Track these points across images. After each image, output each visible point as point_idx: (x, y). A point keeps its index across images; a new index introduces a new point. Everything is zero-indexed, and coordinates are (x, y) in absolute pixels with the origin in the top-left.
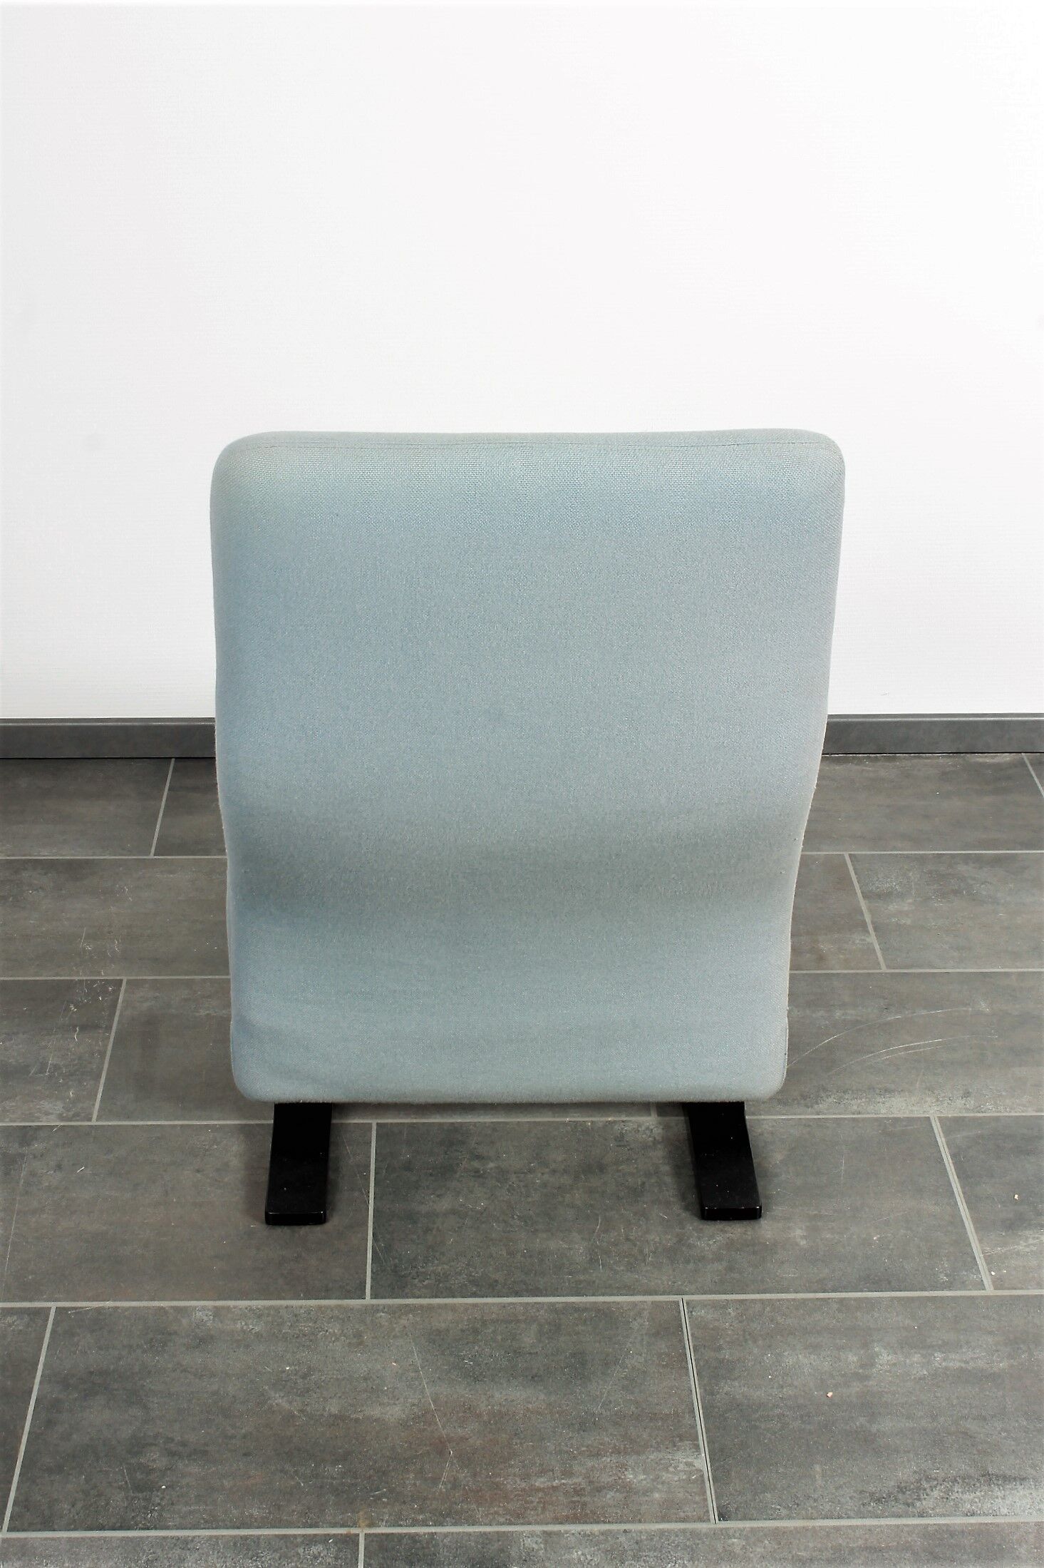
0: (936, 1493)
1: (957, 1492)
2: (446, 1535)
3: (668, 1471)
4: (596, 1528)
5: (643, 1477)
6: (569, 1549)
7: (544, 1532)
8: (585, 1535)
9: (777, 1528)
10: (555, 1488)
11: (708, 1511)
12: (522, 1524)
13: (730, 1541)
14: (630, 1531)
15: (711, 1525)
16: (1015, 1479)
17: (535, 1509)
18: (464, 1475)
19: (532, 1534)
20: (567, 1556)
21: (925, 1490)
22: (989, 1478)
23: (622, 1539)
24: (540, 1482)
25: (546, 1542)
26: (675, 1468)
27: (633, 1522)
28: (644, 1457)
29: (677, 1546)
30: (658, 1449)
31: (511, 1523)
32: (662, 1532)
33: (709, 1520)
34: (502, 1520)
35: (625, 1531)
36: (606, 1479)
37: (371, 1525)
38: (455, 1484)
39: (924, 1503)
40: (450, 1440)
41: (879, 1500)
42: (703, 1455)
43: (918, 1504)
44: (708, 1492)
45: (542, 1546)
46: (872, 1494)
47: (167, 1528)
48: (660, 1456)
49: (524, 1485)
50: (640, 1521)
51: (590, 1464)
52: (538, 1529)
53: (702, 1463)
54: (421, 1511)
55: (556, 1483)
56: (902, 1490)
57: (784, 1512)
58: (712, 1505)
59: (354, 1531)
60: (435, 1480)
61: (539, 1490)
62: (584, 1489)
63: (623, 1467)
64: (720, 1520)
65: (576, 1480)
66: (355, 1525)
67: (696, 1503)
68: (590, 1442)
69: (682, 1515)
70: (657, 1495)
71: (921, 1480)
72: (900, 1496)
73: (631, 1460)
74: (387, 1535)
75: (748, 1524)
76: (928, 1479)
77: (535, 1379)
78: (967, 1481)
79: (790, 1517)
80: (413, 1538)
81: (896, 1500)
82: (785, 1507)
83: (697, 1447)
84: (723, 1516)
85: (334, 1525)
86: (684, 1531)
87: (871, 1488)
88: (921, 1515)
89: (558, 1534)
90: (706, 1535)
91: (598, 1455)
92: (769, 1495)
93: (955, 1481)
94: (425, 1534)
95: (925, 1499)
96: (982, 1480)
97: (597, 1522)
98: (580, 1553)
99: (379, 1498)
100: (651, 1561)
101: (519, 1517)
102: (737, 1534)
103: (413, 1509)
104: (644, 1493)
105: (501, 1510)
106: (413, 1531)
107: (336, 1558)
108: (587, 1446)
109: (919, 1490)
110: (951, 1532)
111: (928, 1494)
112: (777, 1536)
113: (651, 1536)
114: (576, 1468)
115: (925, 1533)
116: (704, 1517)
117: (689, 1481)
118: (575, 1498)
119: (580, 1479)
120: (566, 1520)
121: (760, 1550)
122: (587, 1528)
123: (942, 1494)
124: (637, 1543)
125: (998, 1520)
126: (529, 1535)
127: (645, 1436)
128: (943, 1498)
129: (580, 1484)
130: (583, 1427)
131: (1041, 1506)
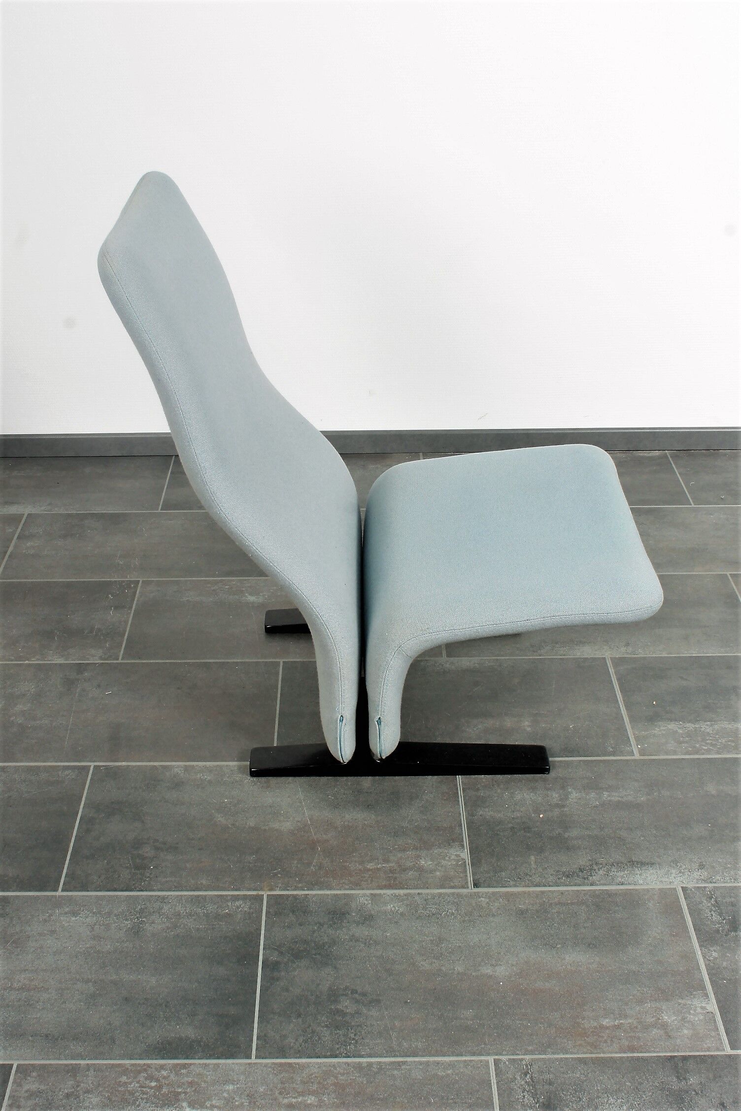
0: (601, 872)
1: (614, 872)
2: (315, 895)
3: (444, 859)
4: (401, 892)
5: (430, 863)
6: (386, 904)
7: (372, 894)
8: (395, 896)
9: (508, 892)
10: (379, 870)
11: (467, 882)
12: (358, 890)
13: (480, 899)
14: (422, 894)
15: (469, 891)
16: (647, 864)
17: (366, 881)
18: (325, 863)
19: (364, 895)
20: (384, 909)
21: (595, 870)
22: (632, 864)
23: (417, 899)
24: (369, 867)
25: (372, 900)
26: (450, 857)
27: (423, 888)
28: (432, 852)
29: (448, 902)
30: (440, 847)
31: (352, 890)
32: (440, 895)
33: (468, 887)
34: (347, 887)
35: (419, 894)
36: (409, 864)
37: (271, 890)
38: (321, 867)
39: (594, 878)
40: (318, 841)
41: (568, 876)
42: (466, 849)
43: (590, 878)
44: (468, 871)
45: (370, 902)
46: (564, 874)
47: (154, 890)
48: (441, 850)
49: (360, 868)
50: (428, 888)
51: (399, 855)
52: (368, 892)
53: (465, 855)
54: (300, 881)
55: (380, 866)
56: (581, 870)
57: (512, 883)
58: (470, 878)
59: (261, 892)
60: (308, 865)
61: (369, 870)
62: (396, 870)
63: (419, 857)
64: (474, 887)
65: (391, 864)
66: (262, 889)
67: (461, 878)
68: (400, 843)
69: (452, 884)
70: (438, 873)
71: (593, 864)
72: (580, 873)
73: (424, 853)
74: (281, 895)
75: (491, 890)
76: (597, 864)
77: (368, 806)
78: (620, 865)
79: (515, 886)
80: (295, 896)
81: (578, 876)
82: (512, 880)
83: (463, 846)
84: (476, 885)
85: (250, 889)
86: (453, 894)
87: (564, 869)
88: (591, 885)
89: (380, 895)
90: (466, 896)
91: (404, 850)
92: (504, 874)
93: (612, 865)
94: (302, 895)
95: (594, 875)
96: (628, 864)
97: (402, 888)
98: (392, 906)
99: (276, 874)
100: (434, 911)
101: (357, 885)
102: (484, 896)
103: (296, 880)
104: (431, 872)
105: (347, 882)
106: (295, 893)
107: (250, 908)
108: (399, 845)
109: (591, 870)
110: (609, 894)
111: (596, 873)
112: (506, 895)
113: (434, 897)
114: (392, 858)
115: (594, 895)
116: (466, 886)
117: (456, 865)
118: (390, 875)
119: (393, 864)
120: (384, 887)
121: (497, 904)
122: (397, 892)
123: (604, 873)
124: (426, 900)
125: (637, 887)
126: (362, 896)
127: (433, 840)
128: (605, 875)
129: (393, 867)
130: (396, 834)
131: (663, 879)
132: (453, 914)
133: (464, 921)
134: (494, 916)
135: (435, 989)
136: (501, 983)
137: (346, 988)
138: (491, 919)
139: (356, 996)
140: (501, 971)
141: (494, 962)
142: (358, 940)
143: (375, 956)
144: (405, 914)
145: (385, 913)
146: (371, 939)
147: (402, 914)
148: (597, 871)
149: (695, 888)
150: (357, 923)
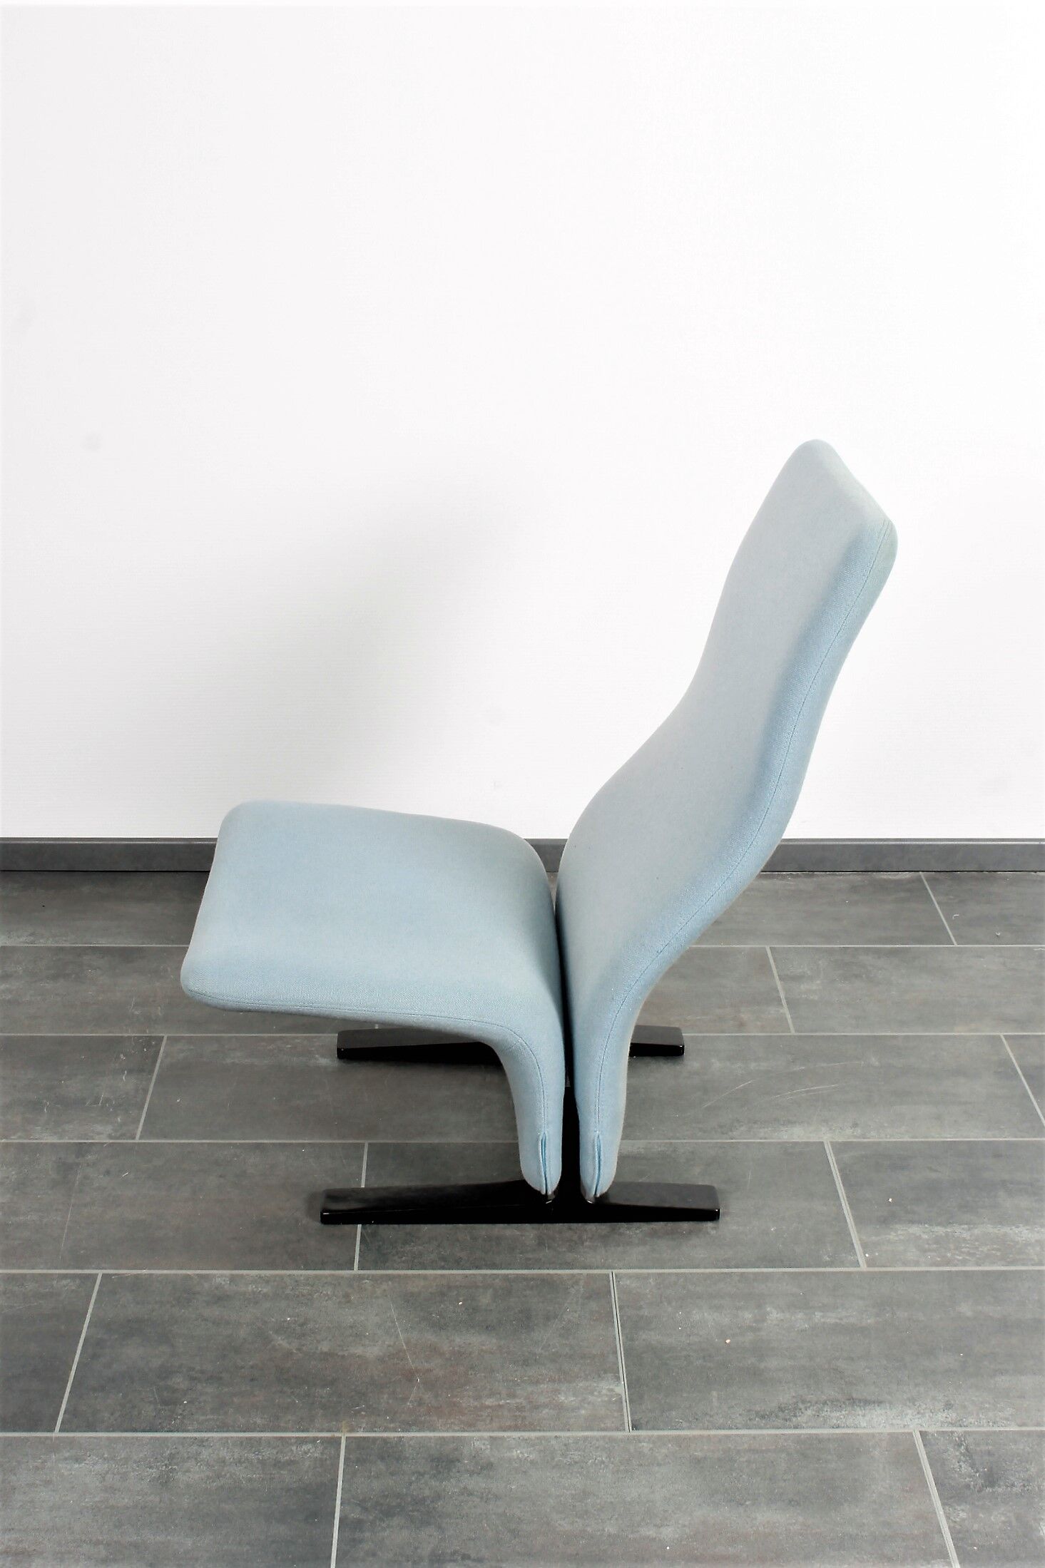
0: (809, 1412)
1: (826, 1411)
2: (411, 1438)
3: (593, 1395)
4: (533, 1435)
5: (572, 1399)
6: (510, 1449)
7: (491, 1437)
8: (524, 1439)
9: (679, 1436)
10: (501, 1406)
11: (624, 1423)
12: (473, 1431)
13: (640, 1445)
14: (560, 1437)
15: (626, 1433)
16: (874, 1402)
17: (484, 1421)
18: (427, 1397)
19: (481, 1438)
20: (508, 1454)
21: (800, 1409)
22: (853, 1402)
23: (553, 1442)
24: (489, 1402)
25: (492, 1444)
26: (599, 1392)
27: (563, 1430)
28: (575, 1384)
29: (598, 1447)
30: (586, 1379)
31: (464, 1431)
32: (586, 1439)
33: (624, 1430)
34: (457, 1428)
35: (556, 1437)
36: (543, 1400)
37: (352, 1430)
38: (420, 1403)
39: (799, 1418)
40: (417, 1371)
41: (763, 1417)
42: (622, 1383)
43: (794, 1419)
44: (625, 1410)
45: (489, 1446)
46: (757, 1413)
47: (188, 1431)
48: (587, 1384)
49: (476, 1403)
50: (568, 1430)
51: (530, 1389)
52: (486, 1435)
53: (621, 1389)
54: (392, 1421)
55: (502, 1402)
56: (782, 1410)
57: (685, 1425)
58: (628, 1420)
59: (337, 1435)
60: (405, 1399)
61: (488, 1407)
62: (524, 1407)
63: (557, 1392)
64: (633, 1429)
65: (518, 1401)
66: (338, 1430)
67: (615, 1418)
68: (531, 1374)
69: (602, 1425)
70: (583, 1412)
71: (798, 1403)
72: (780, 1414)
73: (564, 1387)
74: (364, 1438)
75: (656, 1433)
76: (804, 1402)
77: (489, 1328)
78: (835, 1404)
79: (690, 1428)
80: (385, 1440)
81: (777, 1417)
82: (686, 1421)
83: (618, 1378)
84: (635, 1426)
85: (321, 1431)
86: (603, 1437)
87: (758, 1408)
88: (796, 1427)
89: (502, 1438)
90: (621, 1440)
91: (537, 1382)
92: (674, 1413)
93: (825, 1403)
94: (394, 1438)
95: (800, 1416)
96: (847, 1403)
97: (534, 1431)
98: (519, 1451)
99: (359, 1412)
100: (577, 1458)
101: (471, 1426)
102: (647, 1440)
103: (386, 1419)
104: (573, 1410)
105: (457, 1422)
106: (385, 1433)
107: (322, 1454)
108: (529, 1377)
109: (795, 1410)
110: (819, 1439)
111: (802, 1413)
112: (678, 1441)
113: (577, 1441)
114: (518, 1392)
115: (798, 1440)
116: (620, 1428)
117: (610, 1402)
118: (517, 1413)
119: (522, 1400)
120: (509, 1429)
121: (664, 1451)
122: (526, 1435)
123: (814, 1413)
124: (565, 1445)
125: (858, 1431)
126: (478, 1439)
127: (576, 1370)
128: (815, 1416)
129: (521, 1404)
130: (526, 1363)
131: (894, 1421)
132: (603, 1462)
133: (618, 1471)
134: (661, 1467)
135: (577, 1554)
136: (668, 1548)
137: (455, 1553)
138: (656, 1469)
139: (469, 1562)
140: (672, 1533)
141: (658, 1522)
142: (471, 1494)
143: (495, 1514)
144: (537, 1462)
145: (510, 1460)
146: (489, 1492)
147: (532, 1462)
148: (803, 1410)
149: (937, 1432)
150: (472, 1473)
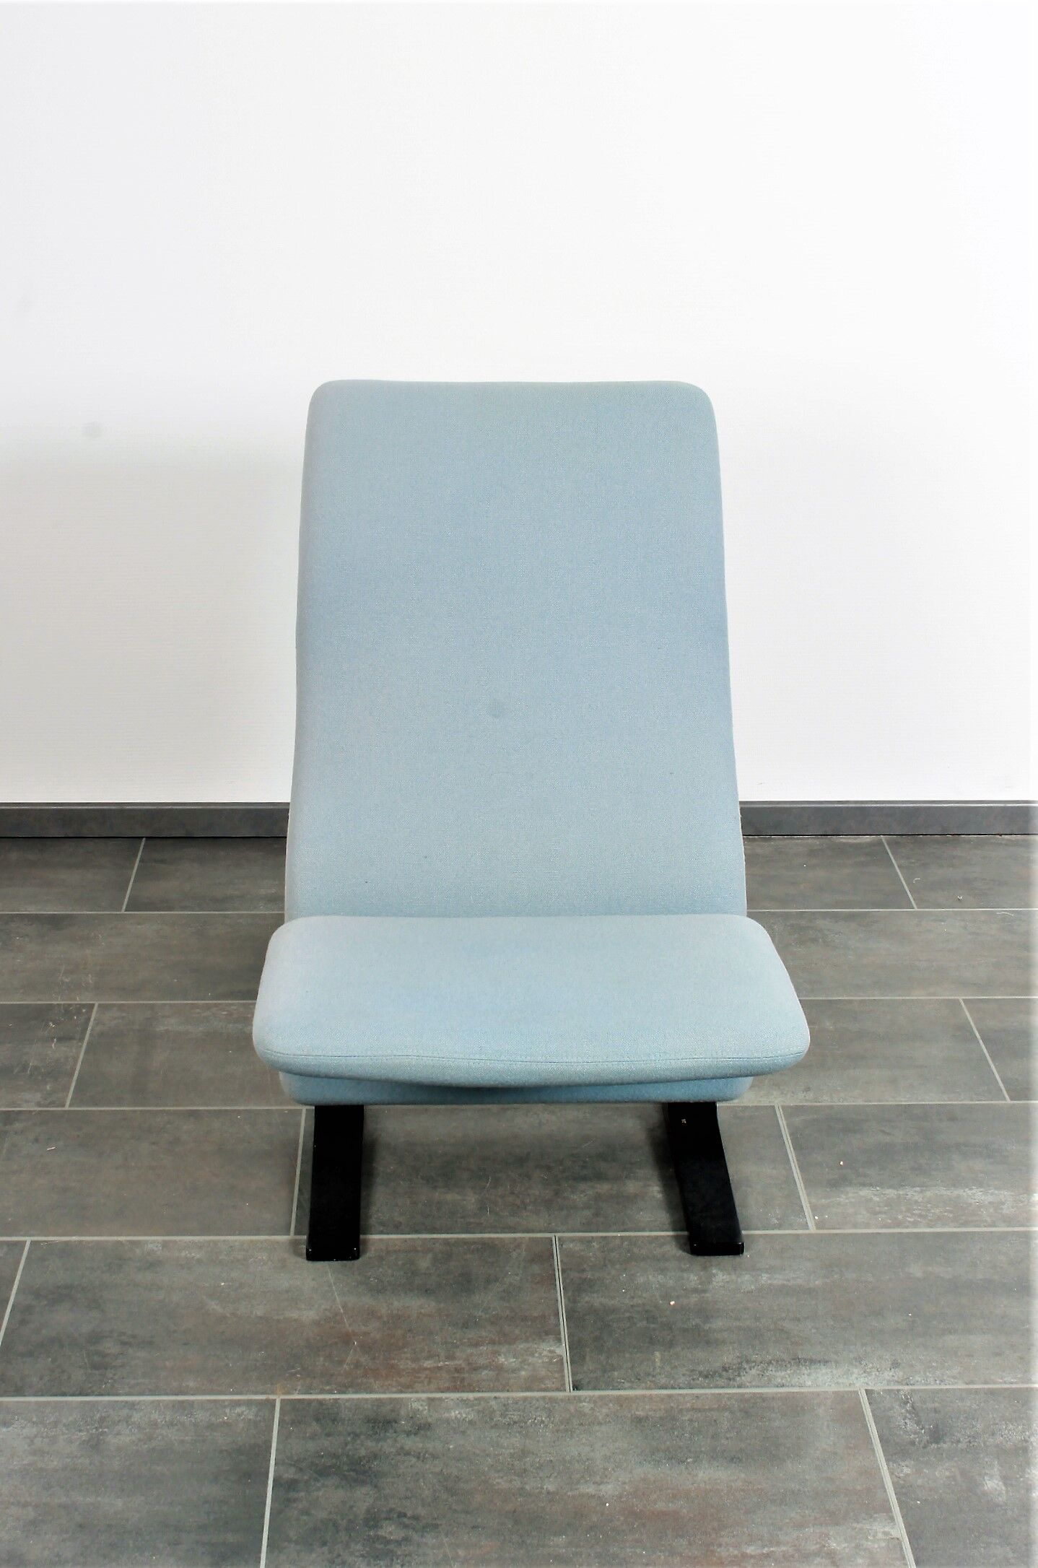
0: (754, 1372)
1: (771, 1371)
2: (348, 1400)
3: (533, 1356)
4: (471, 1396)
5: (513, 1360)
6: (448, 1410)
7: (429, 1398)
8: (462, 1400)
9: (619, 1396)
10: (440, 1368)
11: (564, 1384)
12: (411, 1392)
13: (580, 1405)
14: (499, 1398)
15: (567, 1394)
16: (820, 1362)
17: (422, 1382)
18: (363, 1360)
19: (418, 1400)
20: (447, 1415)
21: (745, 1369)
22: (798, 1361)
23: (493, 1403)
24: (426, 1364)
25: (429, 1405)
26: (540, 1353)
27: (502, 1391)
28: (515, 1346)
29: (537, 1408)
30: (527, 1340)
31: (401, 1392)
32: (525, 1399)
33: (564, 1390)
34: (394, 1389)
35: (495, 1398)
36: (482, 1361)
37: (286, 1393)
38: (357, 1365)
39: (743, 1378)
40: (354, 1334)
41: (706, 1377)
42: (564, 1345)
43: (738, 1379)
44: (566, 1371)
45: (426, 1408)
46: (701, 1373)
47: (118, 1395)
48: (528, 1345)
49: (413, 1366)
50: (508, 1391)
51: (469, 1351)
52: (424, 1396)
53: (563, 1350)
54: (327, 1383)
55: (441, 1364)
56: (725, 1369)
57: (627, 1385)
58: (568, 1380)
59: (270, 1398)
60: (338, 1363)
61: (426, 1369)
62: (464, 1368)
63: (496, 1353)
64: (574, 1390)
65: (457, 1362)
66: (273, 1393)
67: (556, 1378)
68: (470, 1336)
69: (543, 1386)
70: (523, 1373)
71: (742, 1362)
72: (724, 1373)
73: (504, 1349)
74: (299, 1401)
75: (597, 1393)
76: (747, 1362)
77: (427, 1291)
78: (781, 1363)
79: (631, 1388)
80: (320, 1401)
81: (721, 1376)
82: (628, 1382)
83: (559, 1340)
84: (576, 1387)
85: (254, 1394)
86: (544, 1398)
87: (701, 1368)
88: (740, 1387)
89: (440, 1399)
90: (562, 1400)
91: (477, 1345)
92: (616, 1373)
93: (770, 1363)
94: (330, 1400)
95: (744, 1376)
96: (793, 1362)
97: (472, 1391)
98: (457, 1412)
99: (293, 1375)
100: (516, 1418)
101: (408, 1387)
102: (587, 1400)
103: (321, 1382)
104: (514, 1371)
105: (394, 1384)
106: (320, 1397)
107: (256, 1416)
108: (469, 1339)
109: (739, 1370)
110: (763, 1398)
111: (746, 1373)
112: (618, 1400)
113: (516, 1402)
114: (458, 1354)
115: (742, 1399)
116: (561, 1388)
117: (550, 1363)
118: (456, 1375)
119: (461, 1362)
120: (448, 1390)
121: (605, 1410)
122: (465, 1395)
123: (758, 1372)
124: (504, 1405)
125: (802, 1390)
126: (416, 1400)
127: (517, 1332)
128: (759, 1375)
129: (460, 1365)
130: (466, 1325)
131: (840, 1381)
132: (542, 1422)
133: (557, 1431)
134: (599, 1424)
135: (515, 1511)
136: (607, 1505)
137: (391, 1510)
138: (597, 1428)
139: (405, 1520)
140: (609, 1489)
141: (598, 1479)
142: (408, 1454)
143: (432, 1473)
144: (476, 1423)
145: (448, 1421)
146: (426, 1452)
147: (470, 1422)
148: (748, 1370)
149: (884, 1391)
150: (408, 1434)
